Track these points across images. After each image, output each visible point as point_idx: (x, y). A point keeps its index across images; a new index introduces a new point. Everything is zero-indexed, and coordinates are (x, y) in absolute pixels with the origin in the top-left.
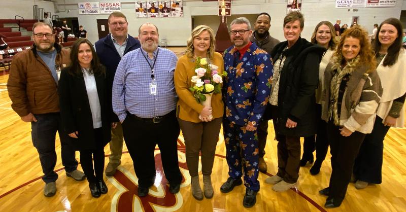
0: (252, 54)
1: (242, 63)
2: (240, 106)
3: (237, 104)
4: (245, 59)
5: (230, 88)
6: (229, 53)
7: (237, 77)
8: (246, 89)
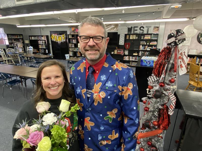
0: (112, 69)
1: (100, 84)
2: (105, 143)
3: (99, 141)
4: (103, 78)
5: (88, 119)
6: (78, 69)
7: (96, 104)
8: (110, 118)
